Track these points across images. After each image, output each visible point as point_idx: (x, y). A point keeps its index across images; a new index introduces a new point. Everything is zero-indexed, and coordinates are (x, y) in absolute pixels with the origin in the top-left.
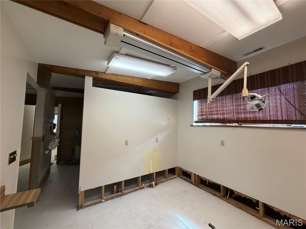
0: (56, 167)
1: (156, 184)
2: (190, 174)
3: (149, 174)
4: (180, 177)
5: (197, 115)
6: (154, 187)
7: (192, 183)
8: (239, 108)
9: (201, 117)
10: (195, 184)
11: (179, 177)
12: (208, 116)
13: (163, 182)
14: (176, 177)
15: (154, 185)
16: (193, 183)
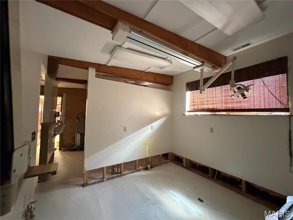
0: (59, 152)
1: (151, 167)
2: (182, 158)
3: (145, 158)
5: (189, 105)
7: (183, 167)
8: (228, 98)
9: (193, 107)
10: (186, 167)
11: (172, 161)
12: (200, 106)
13: (157, 165)
14: (169, 162)
15: (149, 168)
16: (185, 166)
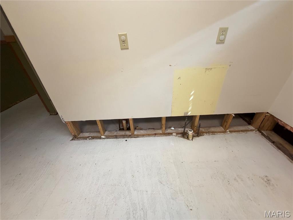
1: (197, 134)
3: (183, 115)
4: (263, 134)
6: (191, 139)
11: (261, 132)
13: (213, 133)
14: (252, 130)
15: (190, 136)
